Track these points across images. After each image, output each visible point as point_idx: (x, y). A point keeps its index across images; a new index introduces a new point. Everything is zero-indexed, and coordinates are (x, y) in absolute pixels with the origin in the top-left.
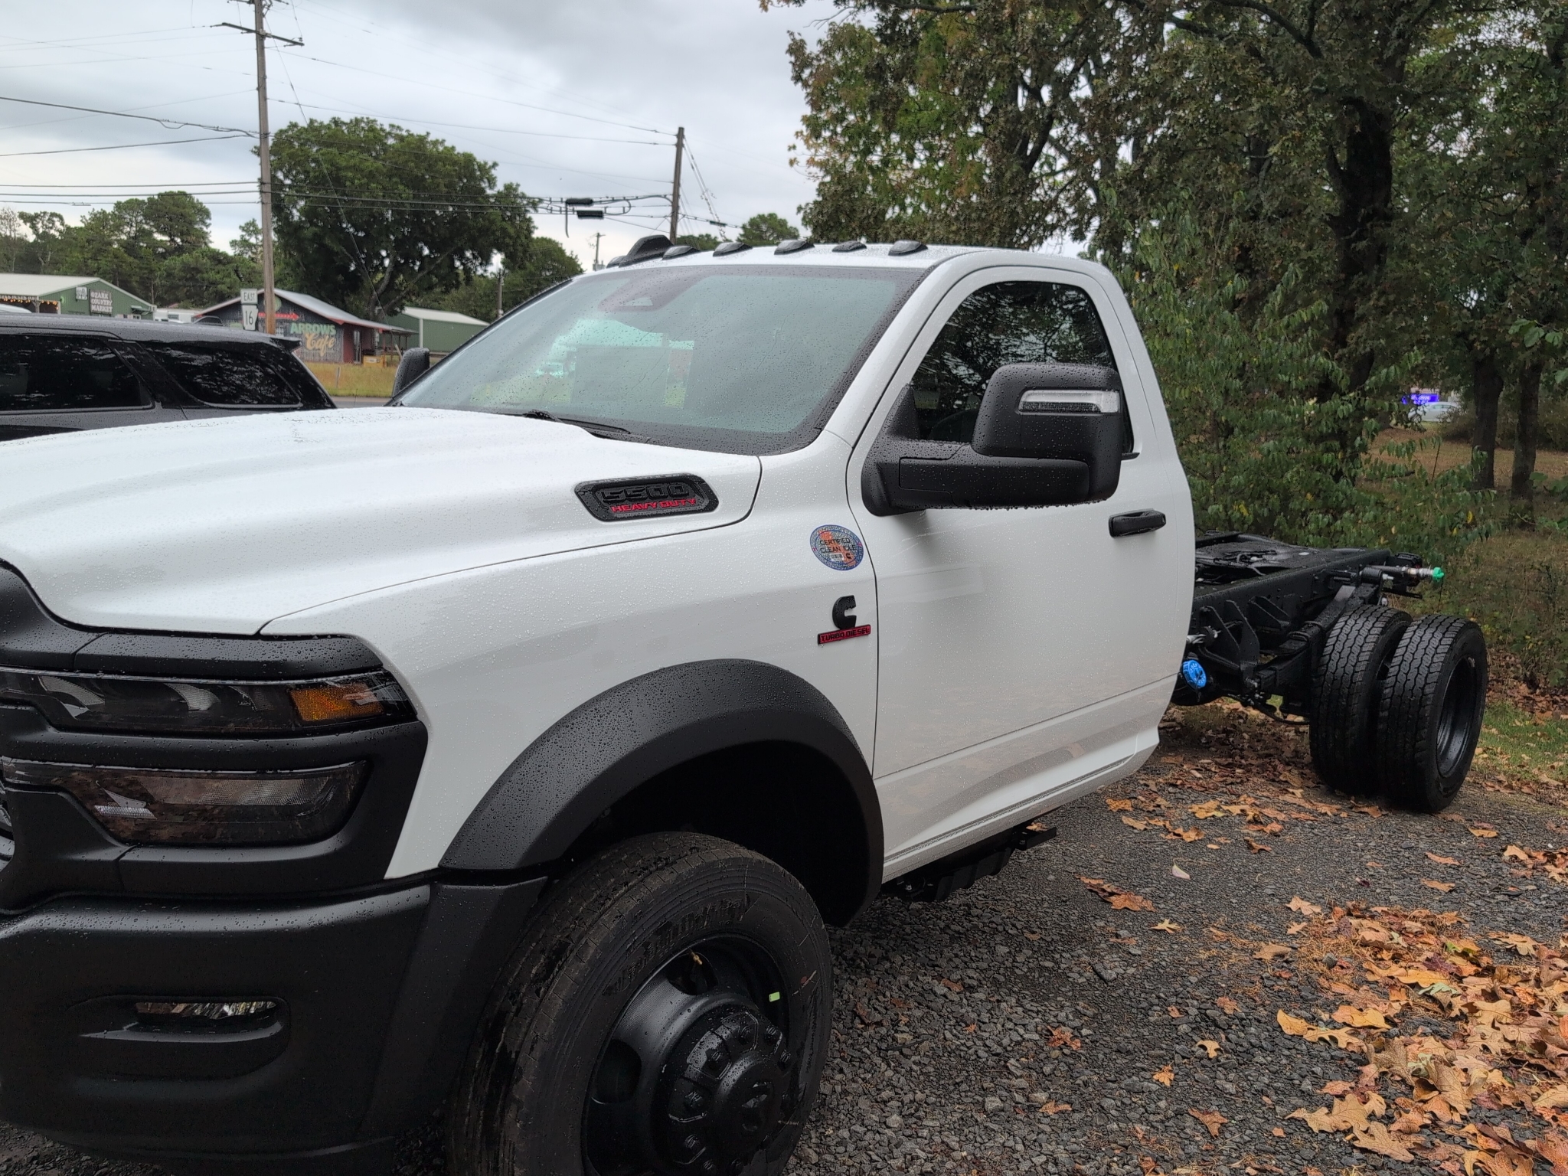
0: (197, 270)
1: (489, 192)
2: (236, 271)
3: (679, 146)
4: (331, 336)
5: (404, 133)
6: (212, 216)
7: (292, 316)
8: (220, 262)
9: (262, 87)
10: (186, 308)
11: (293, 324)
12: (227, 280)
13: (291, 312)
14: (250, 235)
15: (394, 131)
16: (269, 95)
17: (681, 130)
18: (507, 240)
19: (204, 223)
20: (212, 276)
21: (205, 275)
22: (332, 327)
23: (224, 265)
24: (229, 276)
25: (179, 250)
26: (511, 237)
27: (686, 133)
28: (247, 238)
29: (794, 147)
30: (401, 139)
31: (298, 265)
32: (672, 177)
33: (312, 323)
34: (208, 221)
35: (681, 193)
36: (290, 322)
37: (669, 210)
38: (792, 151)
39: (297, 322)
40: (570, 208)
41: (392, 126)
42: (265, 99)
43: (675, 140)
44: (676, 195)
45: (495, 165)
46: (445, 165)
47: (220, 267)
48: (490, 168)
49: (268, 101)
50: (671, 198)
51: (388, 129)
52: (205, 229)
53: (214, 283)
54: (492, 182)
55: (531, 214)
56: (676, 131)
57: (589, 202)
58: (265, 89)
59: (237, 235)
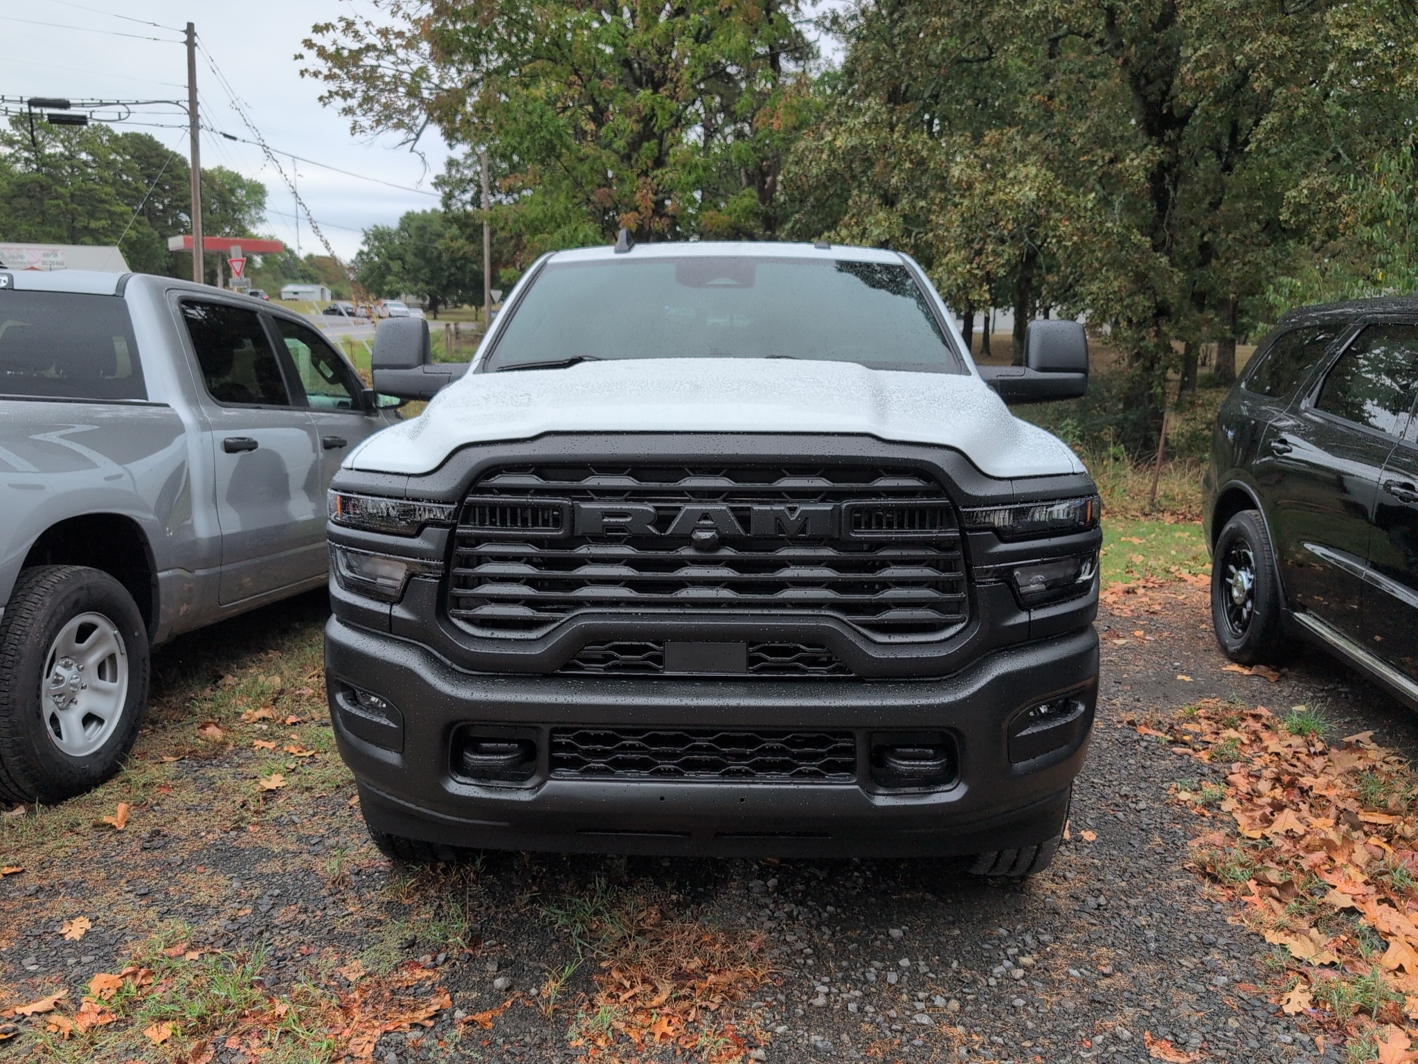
3: (191, 45)
17: (190, 30)
27: (196, 30)
29: (301, 57)
35: (199, 99)
37: (186, 120)
38: (299, 60)
40: (35, 110)
43: (185, 37)
44: (193, 102)
50: (187, 105)
56: (185, 28)
57: (65, 104)
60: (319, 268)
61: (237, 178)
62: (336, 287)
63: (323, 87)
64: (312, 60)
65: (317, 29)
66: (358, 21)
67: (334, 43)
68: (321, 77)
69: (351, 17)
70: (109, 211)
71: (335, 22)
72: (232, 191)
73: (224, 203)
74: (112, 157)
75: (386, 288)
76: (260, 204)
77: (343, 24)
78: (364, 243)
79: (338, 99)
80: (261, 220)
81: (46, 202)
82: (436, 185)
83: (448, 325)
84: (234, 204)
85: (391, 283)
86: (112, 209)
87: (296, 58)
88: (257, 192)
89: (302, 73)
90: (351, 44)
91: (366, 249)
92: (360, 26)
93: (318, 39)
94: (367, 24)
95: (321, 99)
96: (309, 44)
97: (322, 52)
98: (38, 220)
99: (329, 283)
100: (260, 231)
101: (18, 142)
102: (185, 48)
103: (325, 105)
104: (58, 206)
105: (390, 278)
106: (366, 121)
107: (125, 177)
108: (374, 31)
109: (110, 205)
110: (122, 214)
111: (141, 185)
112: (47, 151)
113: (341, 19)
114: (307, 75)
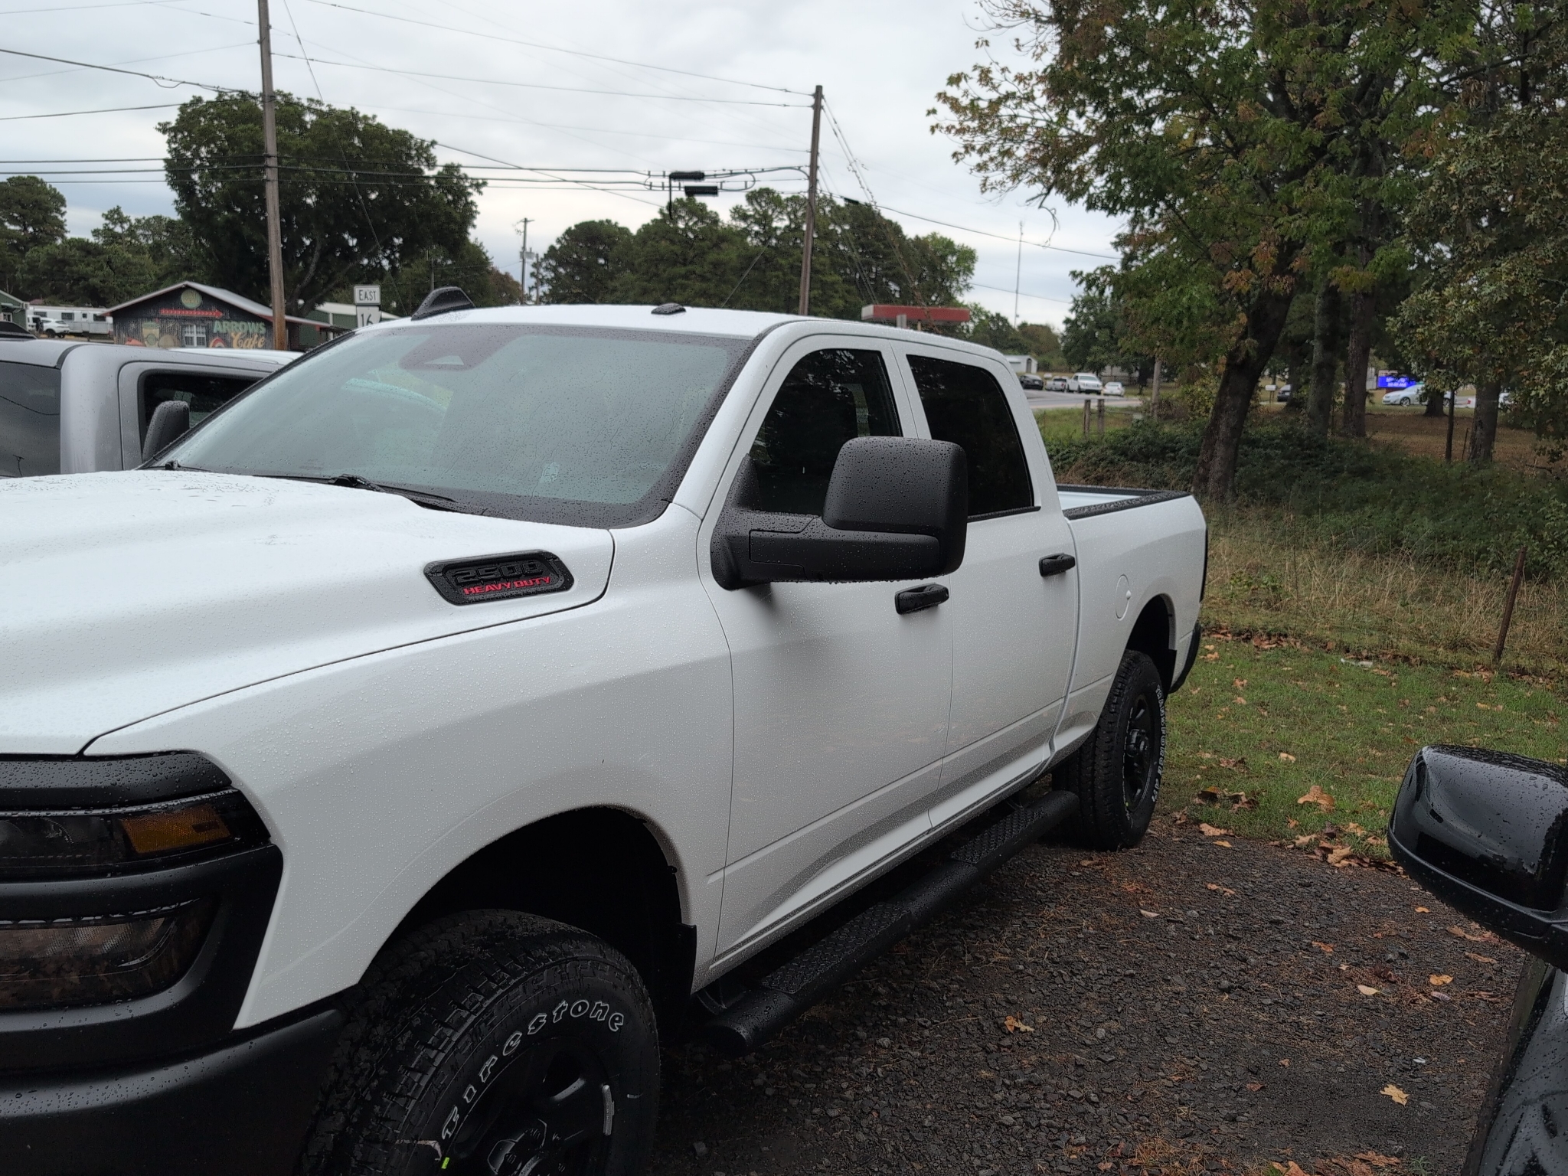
0: (64, 262)
1: (427, 172)
2: (109, 263)
3: (817, 108)
4: (260, 335)
5: (325, 109)
6: (67, 203)
7: (214, 313)
8: (89, 253)
9: (264, 41)
10: (54, 304)
11: (217, 323)
12: (100, 273)
13: (213, 308)
14: (115, 224)
15: (314, 106)
16: (273, 49)
17: (818, 94)
18: (453, 226)
19: (58, 211)
20: (82, 267)
21: (75, 268)
22: (261, 325)
23: (94, 256)
24: (101, 268)
25: (34, 239)
26: (456, 223)
27: (824, 92)
28: (111, 226)
29: (934, 111)
30: (320, 114)
31: (210, 255)
32: (809, 146)
33: (238, 321)
34: (63, 209)
35: (820, 163)
36: (213, 320)
38: (932, 116)
39: (221, 320)
40: (675, 183)
41: (311, 100)
42: (269, 54)
43: (812, 101)
44: (814, 166)
45: (433, 143)
46: (382, 144)
47: (91, 258)
48: (428, 146)
49: (273, 57)
50: (807, 170)
51: (306, 104)
52: (60, 217)
53: (85, 278)
54: (431, 162)
55: (474, 197)
56: (813, 91)
57: (699, 176)
58: (268, 41)
59: (100, 223)
60: (1031, 337)
61: (949, 244)
62: (1045, 358)
63: (957, 143)
64: (947, 116)
65: (955, 80)
66: (993, 68)
67: (966, 93)
68: (953, 131)
69: (986, 64)
70: (821, 281)
71: (968, 70)
72: (943, 258)
73: (933, 268)
74: (831, 227)
75: (1089, 359)
76: (969, 270)
77: (977, 72)
78: (1072, 310)
79: (974, 154)
80: (968, 287)
81: (768, 273)
82: (1116, 245)
83: (1088, 402)
84: (943, 272)
85: (1095, 353)
86: (824, 279)
87: (929, 113)
88: (967, 258)
89: (933, 129)
90: (986, 95)
91: (1073, 316)
92: (996, 75)
93: (953, 92)
94: (1003, 70)
95: (955, 155)
96: (942, 97)
97: (955, 105)
98: (760, 291)
99: (1039, 353)
100: (965, 298)
101: (750, 216)
102: (811, 111)
103: (958, 161)
104: (777, 277)
105: (1094, 348)
106: (996, 176)
107: (841, 247)
108: (1011, 77)
109: (823, 275)
110: (833, 283)
111: (855, 255)
112: (774, 224)
113: (975, 68)
114: (937, 131)
